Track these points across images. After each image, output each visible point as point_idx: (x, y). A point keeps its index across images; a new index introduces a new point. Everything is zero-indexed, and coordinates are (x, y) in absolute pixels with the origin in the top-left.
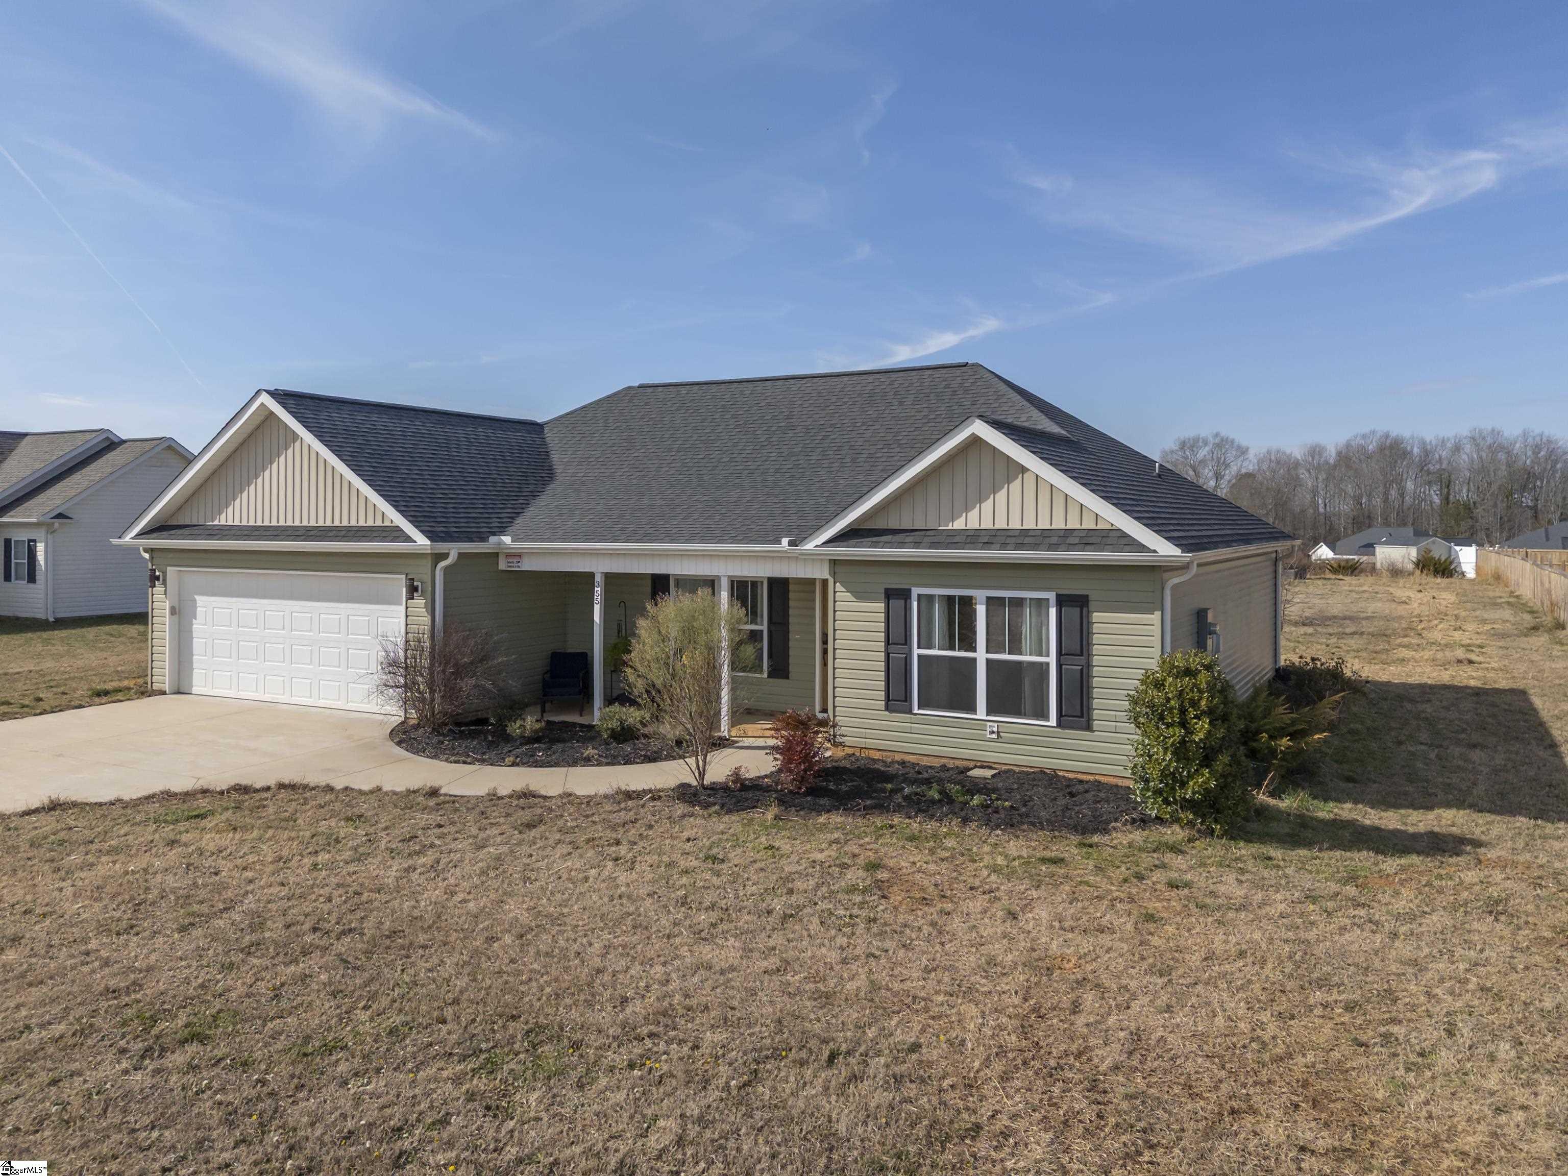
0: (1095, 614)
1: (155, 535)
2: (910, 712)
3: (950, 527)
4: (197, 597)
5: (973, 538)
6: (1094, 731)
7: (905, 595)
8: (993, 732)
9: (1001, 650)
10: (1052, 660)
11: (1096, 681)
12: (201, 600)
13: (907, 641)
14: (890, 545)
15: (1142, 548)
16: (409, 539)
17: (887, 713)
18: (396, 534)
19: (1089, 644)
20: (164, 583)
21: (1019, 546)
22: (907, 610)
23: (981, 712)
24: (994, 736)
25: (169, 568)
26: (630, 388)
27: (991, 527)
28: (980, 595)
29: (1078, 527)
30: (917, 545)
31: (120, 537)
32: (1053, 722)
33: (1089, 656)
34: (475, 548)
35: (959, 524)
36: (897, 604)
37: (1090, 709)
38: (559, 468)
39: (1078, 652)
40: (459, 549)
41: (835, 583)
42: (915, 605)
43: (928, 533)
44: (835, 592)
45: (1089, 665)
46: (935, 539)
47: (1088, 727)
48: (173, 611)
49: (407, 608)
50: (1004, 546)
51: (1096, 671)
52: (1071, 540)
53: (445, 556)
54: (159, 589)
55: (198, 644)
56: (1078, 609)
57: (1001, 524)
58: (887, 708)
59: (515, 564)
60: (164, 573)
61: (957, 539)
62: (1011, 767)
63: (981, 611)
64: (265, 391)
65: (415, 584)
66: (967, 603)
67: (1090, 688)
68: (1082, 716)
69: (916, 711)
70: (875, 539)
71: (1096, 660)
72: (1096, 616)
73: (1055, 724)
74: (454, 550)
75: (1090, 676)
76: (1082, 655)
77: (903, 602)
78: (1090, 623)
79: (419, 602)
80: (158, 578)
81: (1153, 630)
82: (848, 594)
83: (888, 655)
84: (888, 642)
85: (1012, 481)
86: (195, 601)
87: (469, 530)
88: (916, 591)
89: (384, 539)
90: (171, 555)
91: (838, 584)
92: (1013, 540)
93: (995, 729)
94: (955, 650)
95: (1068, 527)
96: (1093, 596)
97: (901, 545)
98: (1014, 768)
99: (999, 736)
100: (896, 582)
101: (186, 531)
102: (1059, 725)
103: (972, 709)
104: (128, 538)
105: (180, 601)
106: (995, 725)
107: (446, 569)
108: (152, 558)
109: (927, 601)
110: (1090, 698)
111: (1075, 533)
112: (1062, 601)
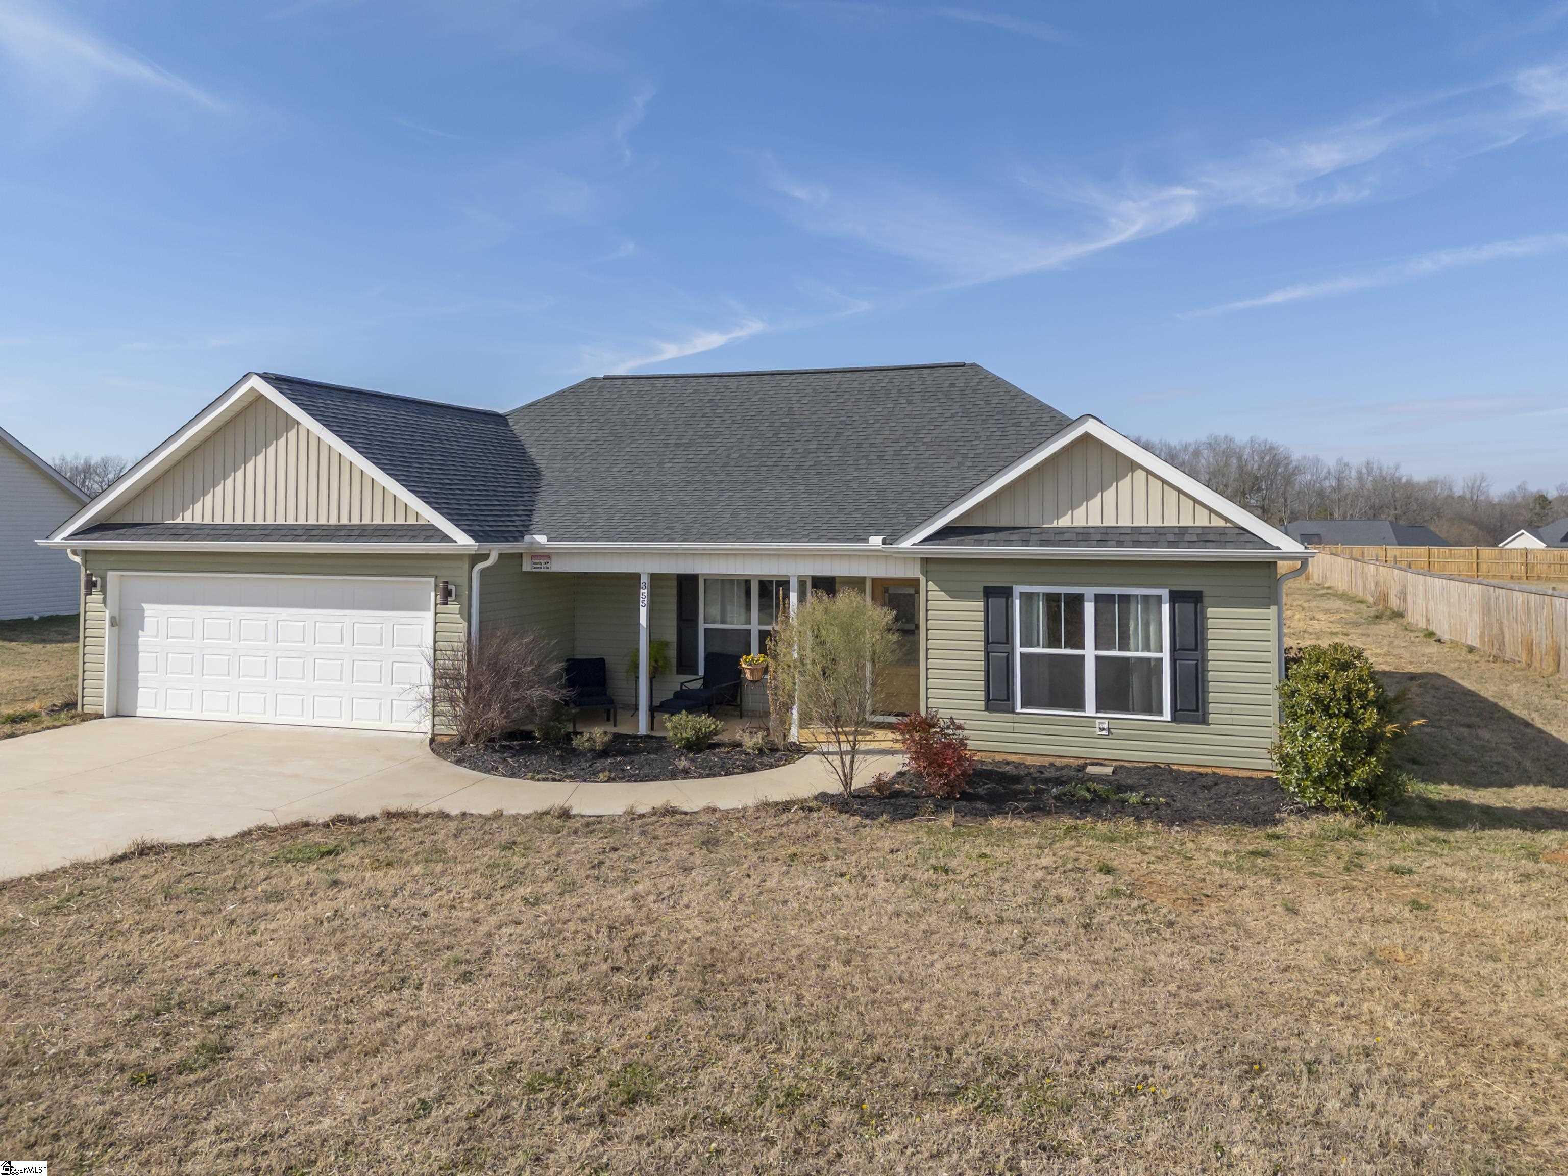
0: (1209, 610)
1: (97, 535)
2: (1013, 711)
3: (1055, 524)
4: (144, 605)
5: (1084, 535)
6: (1209, 725)
7: (1007, 593)
8: (1103, 729)
9: (1111, 647)
10: (1166, 655)
11: (1211, 675)
12: (150, 609)
13: (1008, 639)
14: (990, 542)
15: (1265, 545)
16: (446, 538)
17: (986, 713)
18: (430, 533)
19: (1205, 640)
20: (103, 590)
21: (1137, 543)
22: (1009, 608)
23: (1090, 708)
24: (1104, 733)
25: (110, 573)
26: (594, 380)
27: (1099, 524)
28: (1089, 592)
29: (1191, 524)
30: (1026, 542)
31: (47, 538)
32: (1167, 715)
33: (1205, 650)
34: (512, 548)
35: (1064, 522)
36: (997, 603)
37: (1206, 703)
38: (542, 464)
39: (1193, 647)
40: (499, 549)
41: (927, 582)
42: (1017, 603)
43: (1032, 531)
44: (927, 591)
45: (1204, 660)
46: (1045, 537)
47: (1204, 721)
48: (113, 623)
49: (436, 614)
50: (1120, 544)
51: (1211, 665)
52: (1187, 537)
53: (486, 557)
54: (96, 596)
55: (145, 660)
56: (1193, 605)
57: (1110, 522)
58: (987, 708)
59: (543, 565)
60: (104, 580)
61: (1066, 537)
62: (1122, 763)
63: (1089, 609)
64: (257, 374)
65: (450, 587)
66: (1076, 602)
67: (1205, 681)
68: (1197, 710)
69: (1019, 710)
70: (976, 537)
71: (1211, 655)
72: (1211, 611)
73: (1169, 719)
74: (495, 550)
75: (1205, 670)
76: (1196, 649)
77: (1004, 600)
78: (1205, 618)
79: (454, 607)
80: (94, 585)
81: (1269, 624)
82: (942, 593)
83: (987, 654)
84: (987, 642)
85: (1121, 480)
86: (143, 610)
87: (503, 529)
88: (1018, 589)
89: (413, 538)
90: (113, 558)
91: (930, 583)
92: (1127, 538)
93: (1106, 726)
94: (1061, 648)
95: (1181, 524)
96: (1207, 591)
97: (1008, 542)
98: (1126, 764)
99: (1109, 732)
100: (996, 580)
101: (140, 531)
102: (1174, 719)
103: (1081, 706)
104: (58, 539)
105: (120, 609)
106: (1106, 721)
107: (483, 572)
108: (85, 562)
109: (1028, 598)
110: (1205, 692)
111: (1190, 531)
112: (1176, 597)
